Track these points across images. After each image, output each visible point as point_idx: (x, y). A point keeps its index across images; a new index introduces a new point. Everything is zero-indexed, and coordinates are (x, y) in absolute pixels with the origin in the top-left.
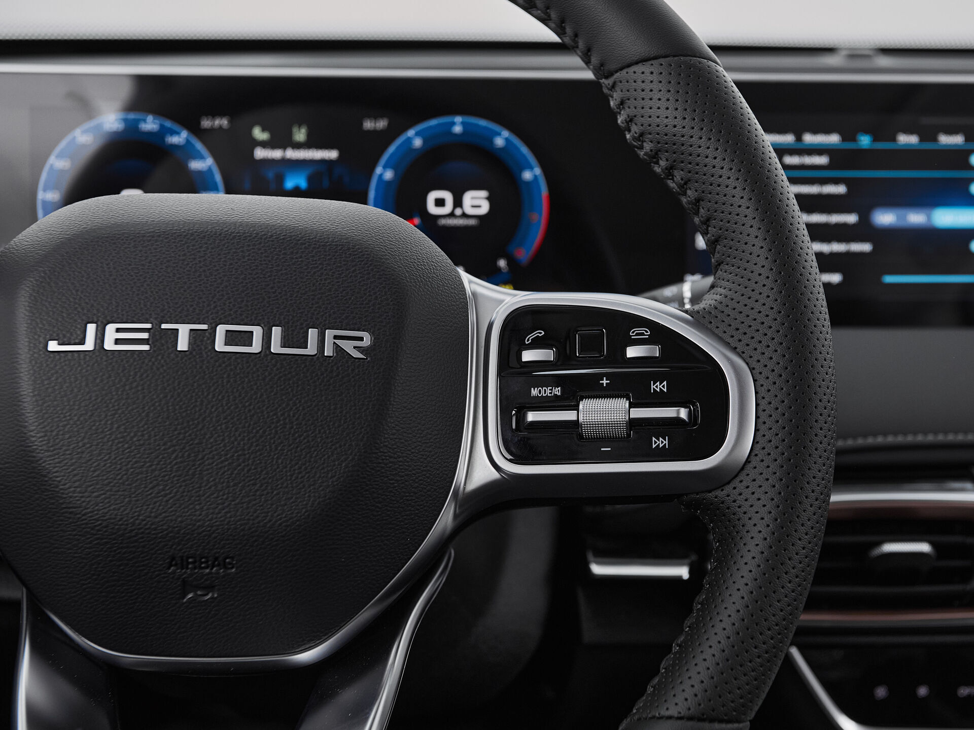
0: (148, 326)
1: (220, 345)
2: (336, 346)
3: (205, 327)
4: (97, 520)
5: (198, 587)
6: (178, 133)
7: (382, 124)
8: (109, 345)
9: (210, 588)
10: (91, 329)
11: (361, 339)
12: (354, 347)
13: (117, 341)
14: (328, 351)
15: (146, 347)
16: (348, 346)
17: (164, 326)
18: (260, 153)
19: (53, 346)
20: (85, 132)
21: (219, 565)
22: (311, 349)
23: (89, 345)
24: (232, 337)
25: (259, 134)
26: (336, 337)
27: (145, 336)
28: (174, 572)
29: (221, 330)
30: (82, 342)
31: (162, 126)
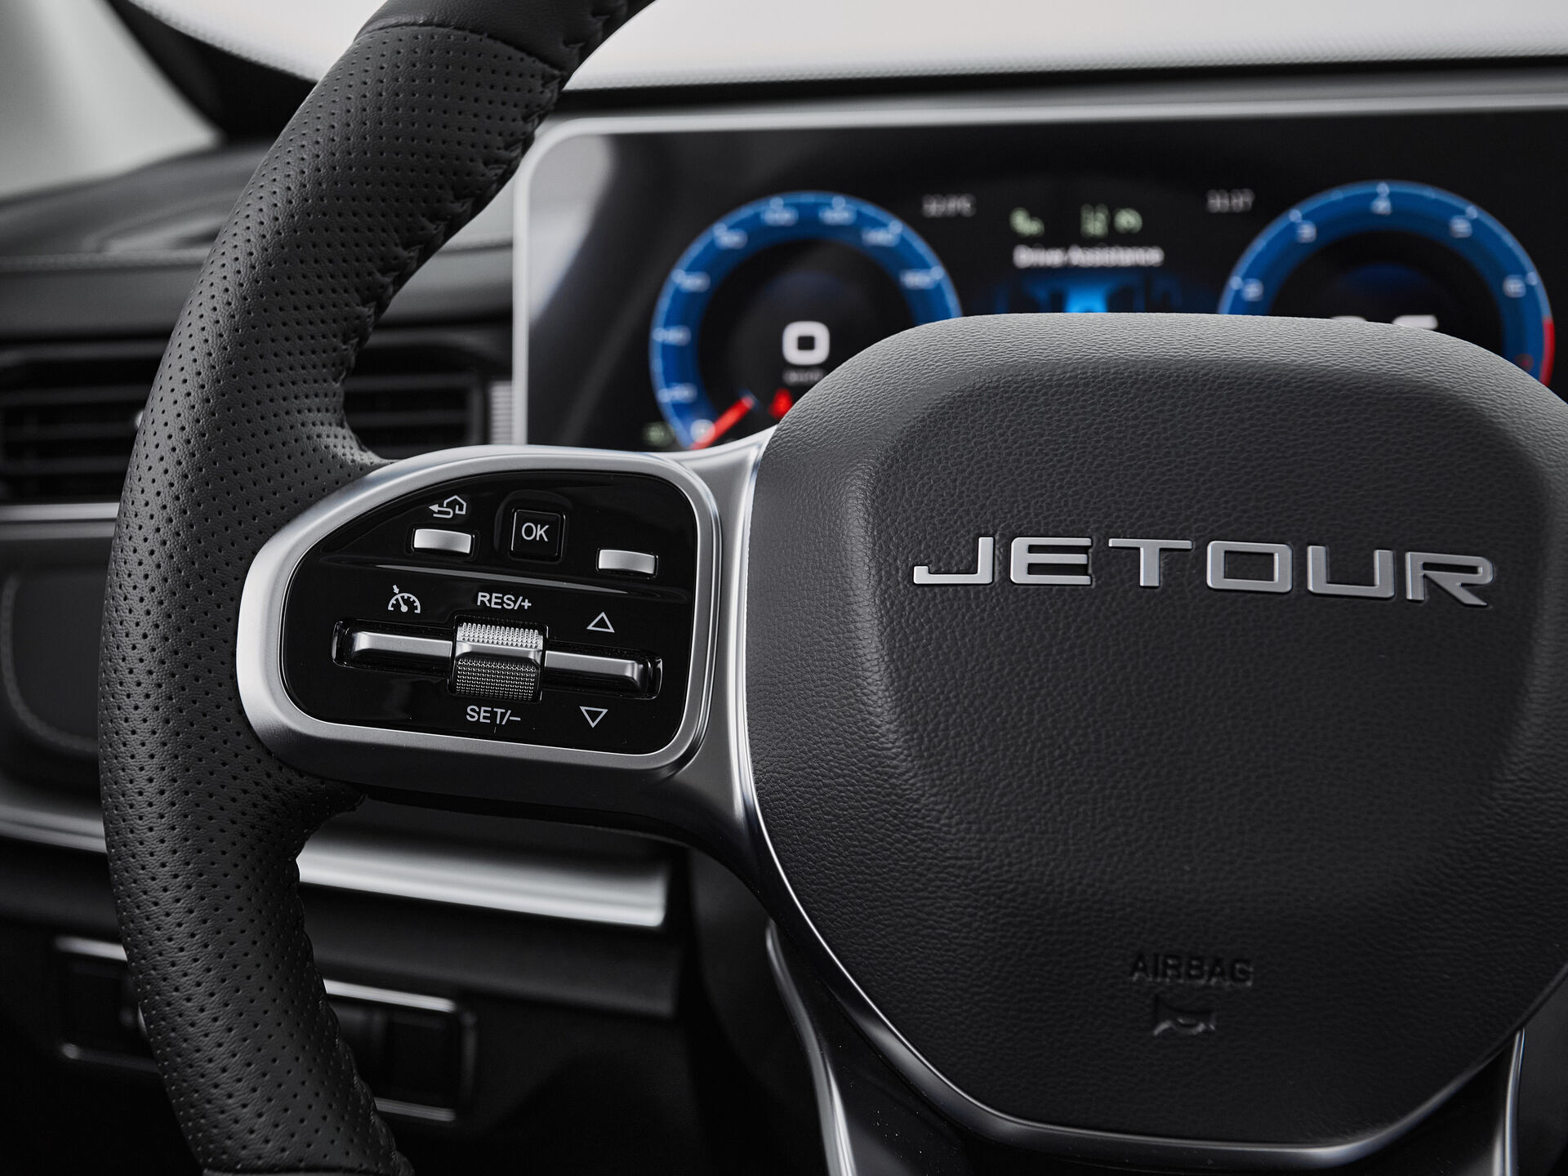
0: (1086, 542)
1: (1214, 577)
2: (1430, 583)
3: (1186, 544)
4: (1008, 882)
5: (1181, 1012)
6: (881, 225)
7: (1242, 201)
8: (1018, 575)
9: (1203, 1014)
10: (985, 545)
11: (1473, 570)
12: (1463, 585)
13: (1033, 569)
14: (1414, 591)
15: (1083, 580)
16: (1452, 583)
17: (1112, 543)
18: (1025, 257)
19: (921, 575)
20: (732, 228)
21: (1222, 974)
22: (1382, 586)
23: (983, 575)
24: (1236, 564)
25: (1024, 223)
26: (1427, 566)
27: (1080, 559)
28: (1140, 981)
29: (1215, 551)
30: (972, 569)
31: (860, 215)
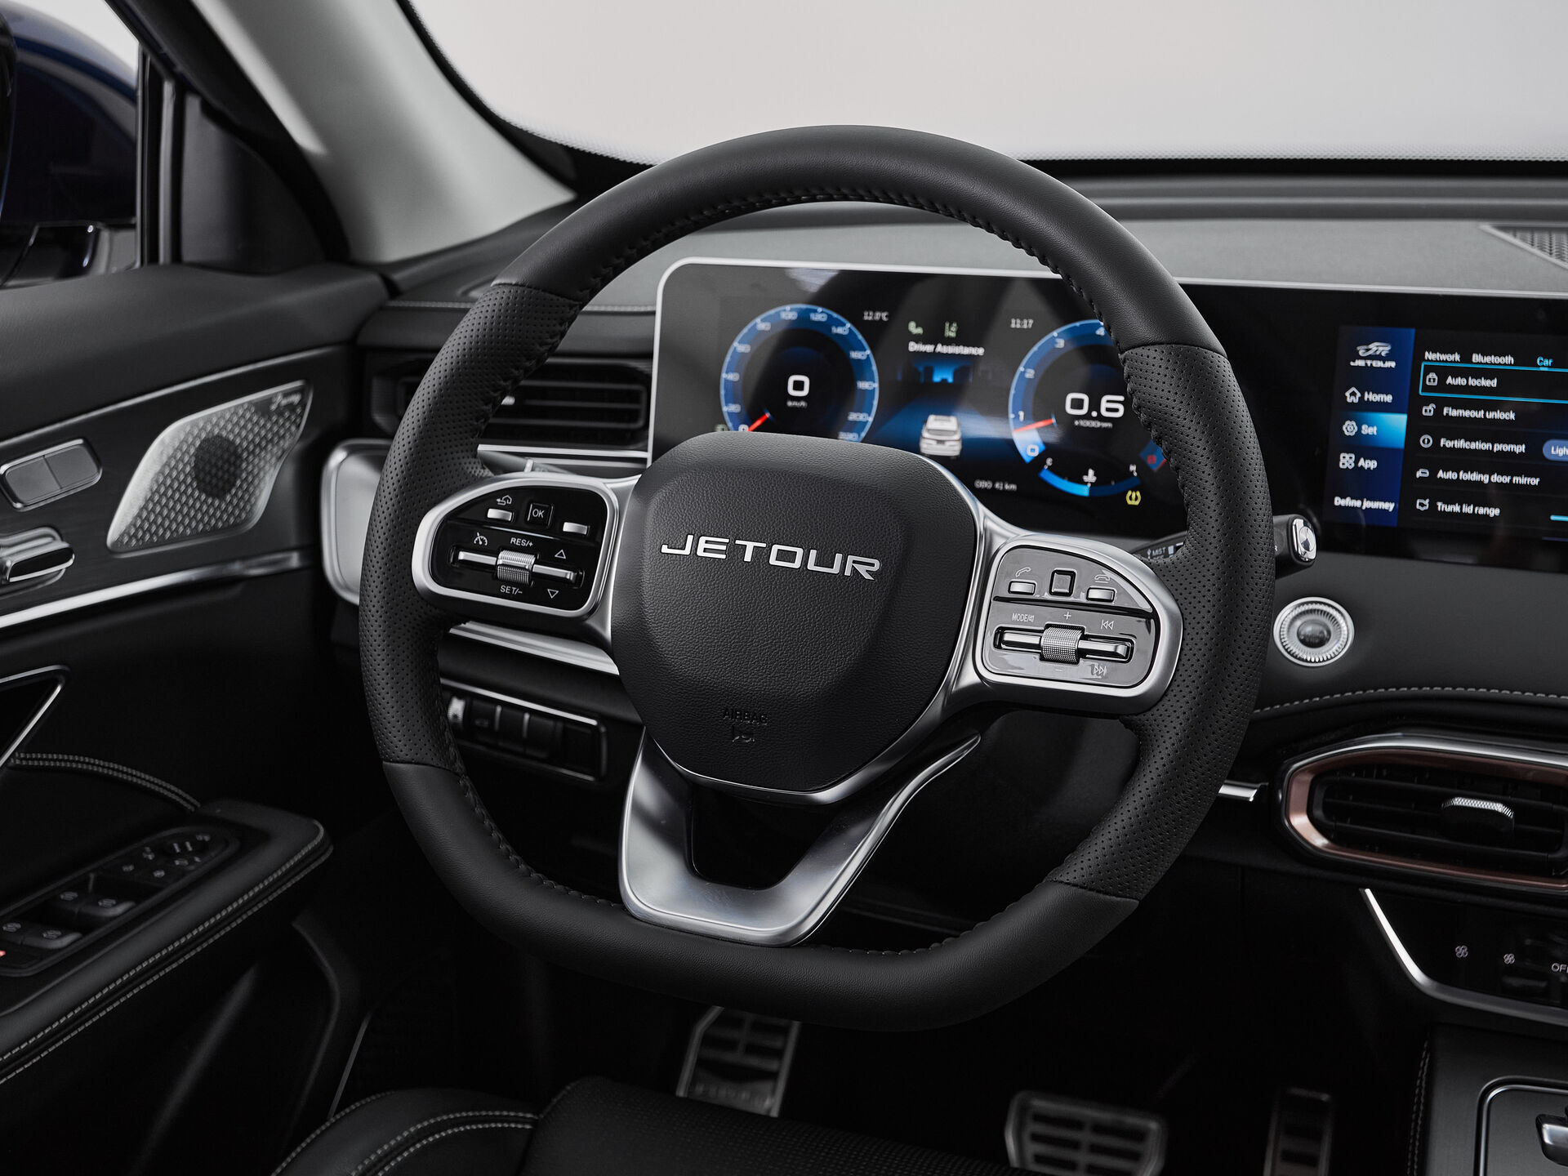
0: (727, 541)
1: (773, 561)
2: (854, 569)
3: (764, 545)
4: (680, 676)
5: (741, 733)
6: (843, 325)
7: (1028, 324)
8: (700, 553)
9: (750, 735)
10: (690, 538)
11: (873, 565)
12: (867, 571)
13: (705, 550)
14: (848, 573)
15: (724, 557)
16: (862, 569)
17: (738, 542)
18: (913, 347)
19: (665, 549)
20: (763, 321)
21: (757, 719)
22: (836, 570)
23: (687, 551)
24: (782, 555)
25: (913, 328)
26: (854, 562)
27: (724, 548)
28: (727, 719)
29: (775, 548)
30: (683, 548)
31: (830, 316)
